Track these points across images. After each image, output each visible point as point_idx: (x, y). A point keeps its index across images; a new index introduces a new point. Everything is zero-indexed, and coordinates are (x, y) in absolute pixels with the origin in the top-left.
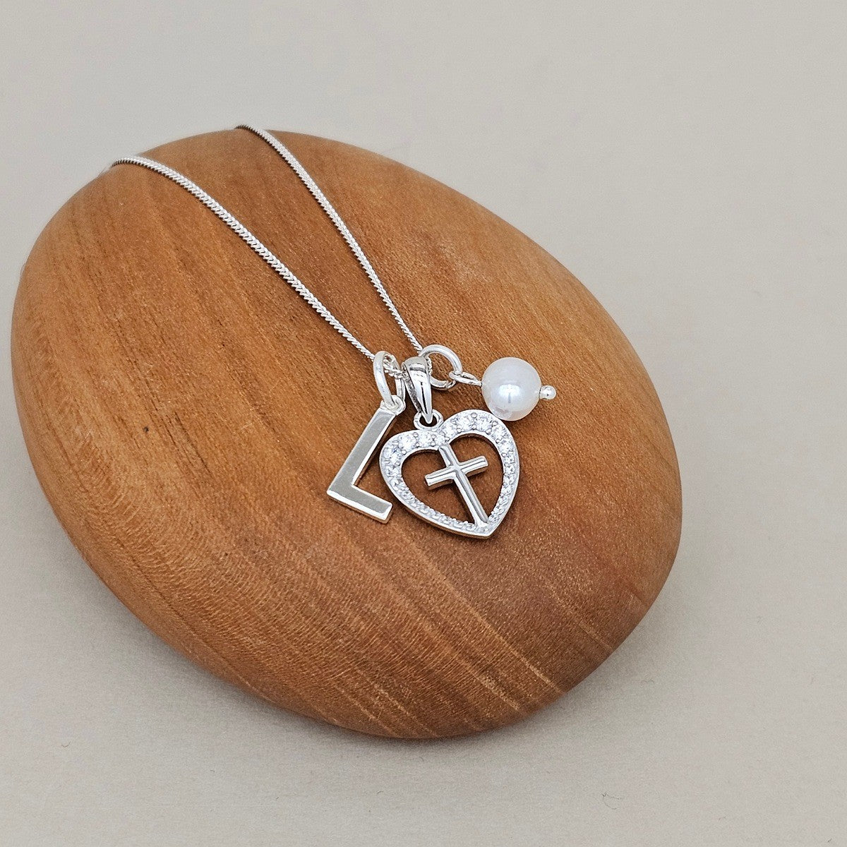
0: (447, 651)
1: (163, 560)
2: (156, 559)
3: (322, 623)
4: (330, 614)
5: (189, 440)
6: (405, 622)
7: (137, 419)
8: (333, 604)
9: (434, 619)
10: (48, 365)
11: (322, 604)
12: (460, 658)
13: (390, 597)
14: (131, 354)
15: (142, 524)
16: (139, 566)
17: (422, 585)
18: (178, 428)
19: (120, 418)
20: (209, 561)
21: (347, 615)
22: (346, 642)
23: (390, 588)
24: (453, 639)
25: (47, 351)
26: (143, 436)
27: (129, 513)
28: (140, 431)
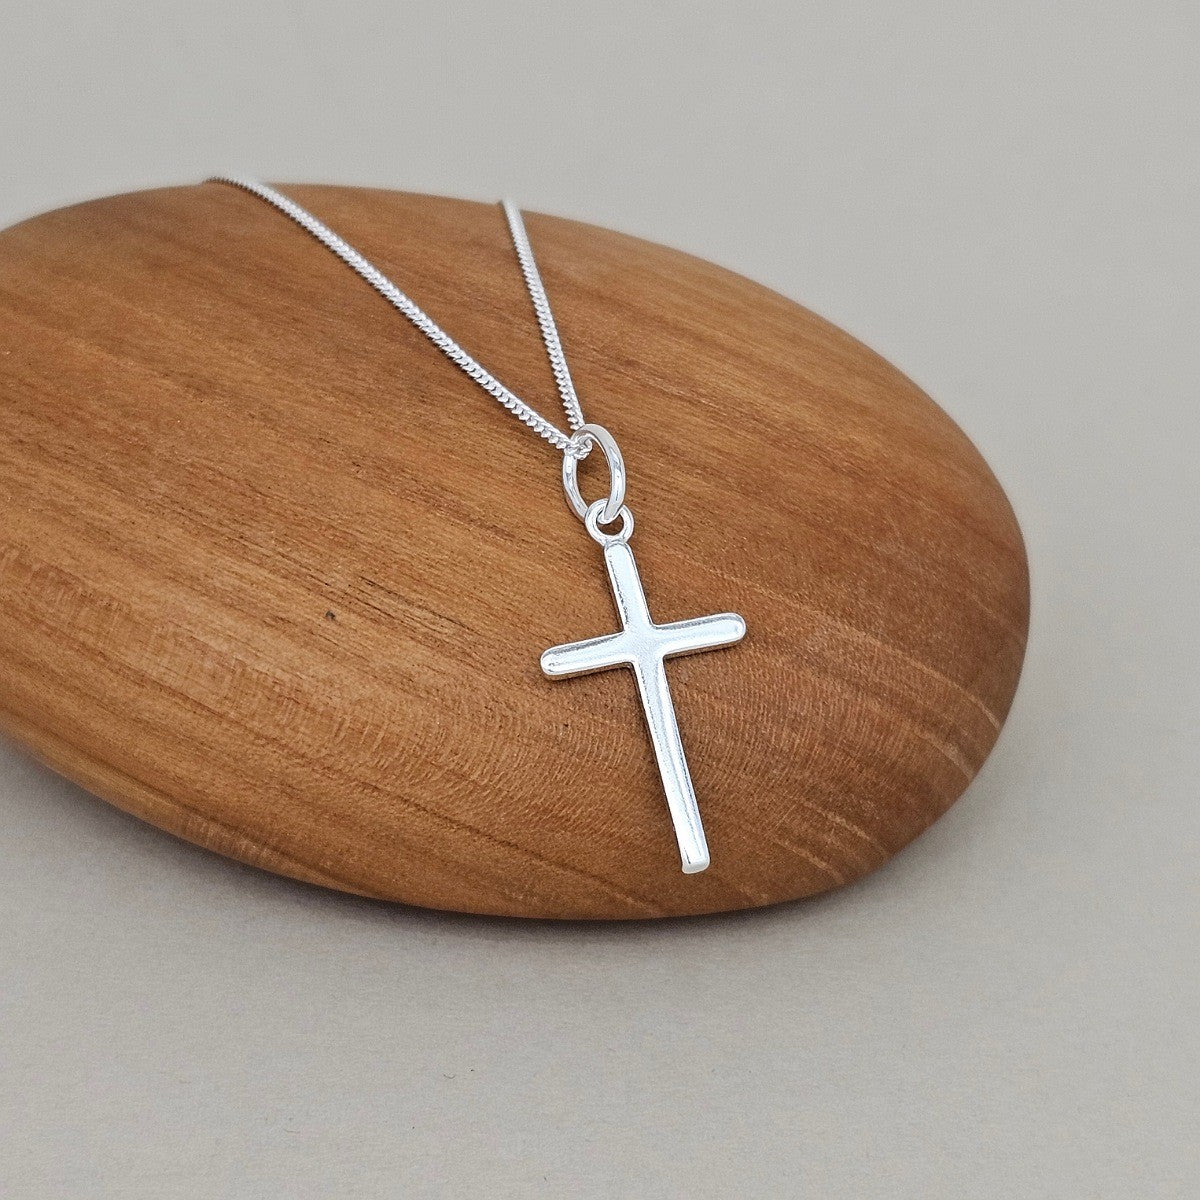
0: (906, 726)
1: (463, 777)
2: (448, 781)
3: (742, 759)
4: (748, 743)
5: (410, 603)
6: (846, 710)
7: (303, 608)
8: (748, 726)
9: (876, 692)
10: (84, 599)
11: (733, 734)
12: (922, 731)
13: (814, 687)
14: (225, 530)
15: (402, 743)
16: (417, 805)
17: (844, 654)
18: (378, 594)
19: (276, 618)
20: (543, 744)
21: (771, 734)
22: (783, 769)
23: (808, 673)
24: (906, 707)
25: (66, 583)
26: (332, 626)
27: (372, 736)
28: (321, 620)
